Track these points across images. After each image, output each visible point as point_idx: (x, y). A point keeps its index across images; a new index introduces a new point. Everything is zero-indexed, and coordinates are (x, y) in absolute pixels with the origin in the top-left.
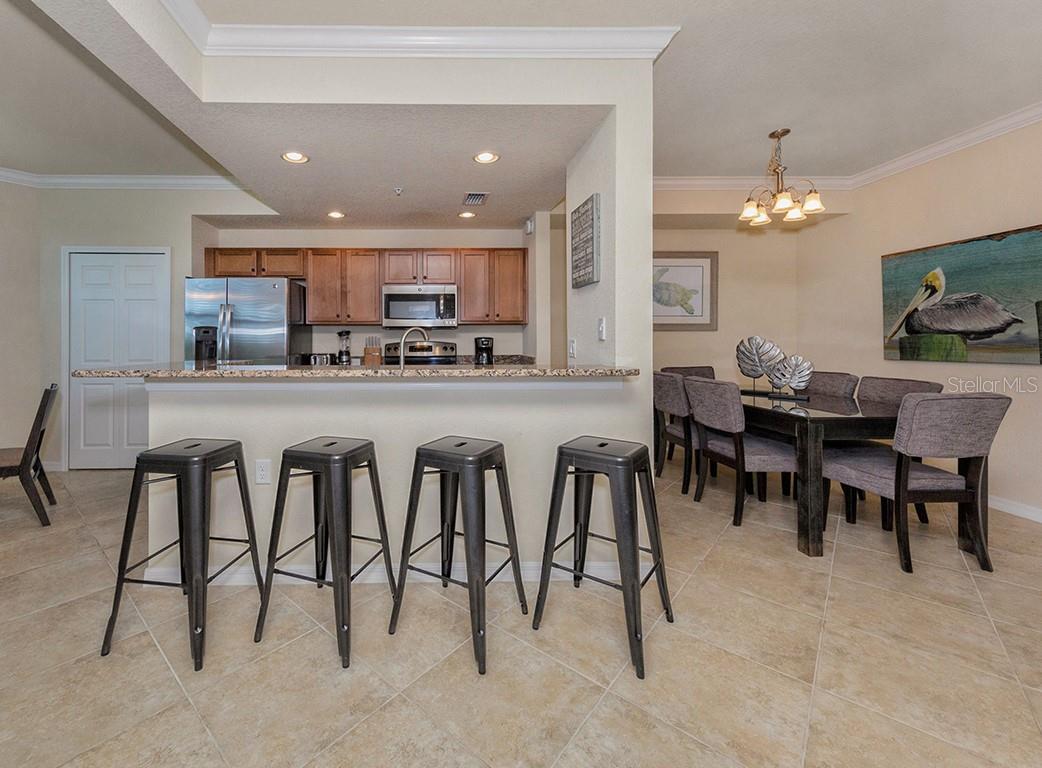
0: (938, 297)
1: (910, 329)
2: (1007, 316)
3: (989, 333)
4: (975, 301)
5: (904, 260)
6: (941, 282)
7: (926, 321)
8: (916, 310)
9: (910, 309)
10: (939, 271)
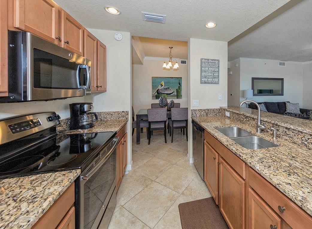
0: (163, 87)
1: (158, 93)
2: (173, 91)
3: (170, 94)
4: (169, 88)
5: (157, 79)
6: (163, 84)
7: (161, 91)
8: (159, 89)
9: (158, 89)
10: (163, 82)
